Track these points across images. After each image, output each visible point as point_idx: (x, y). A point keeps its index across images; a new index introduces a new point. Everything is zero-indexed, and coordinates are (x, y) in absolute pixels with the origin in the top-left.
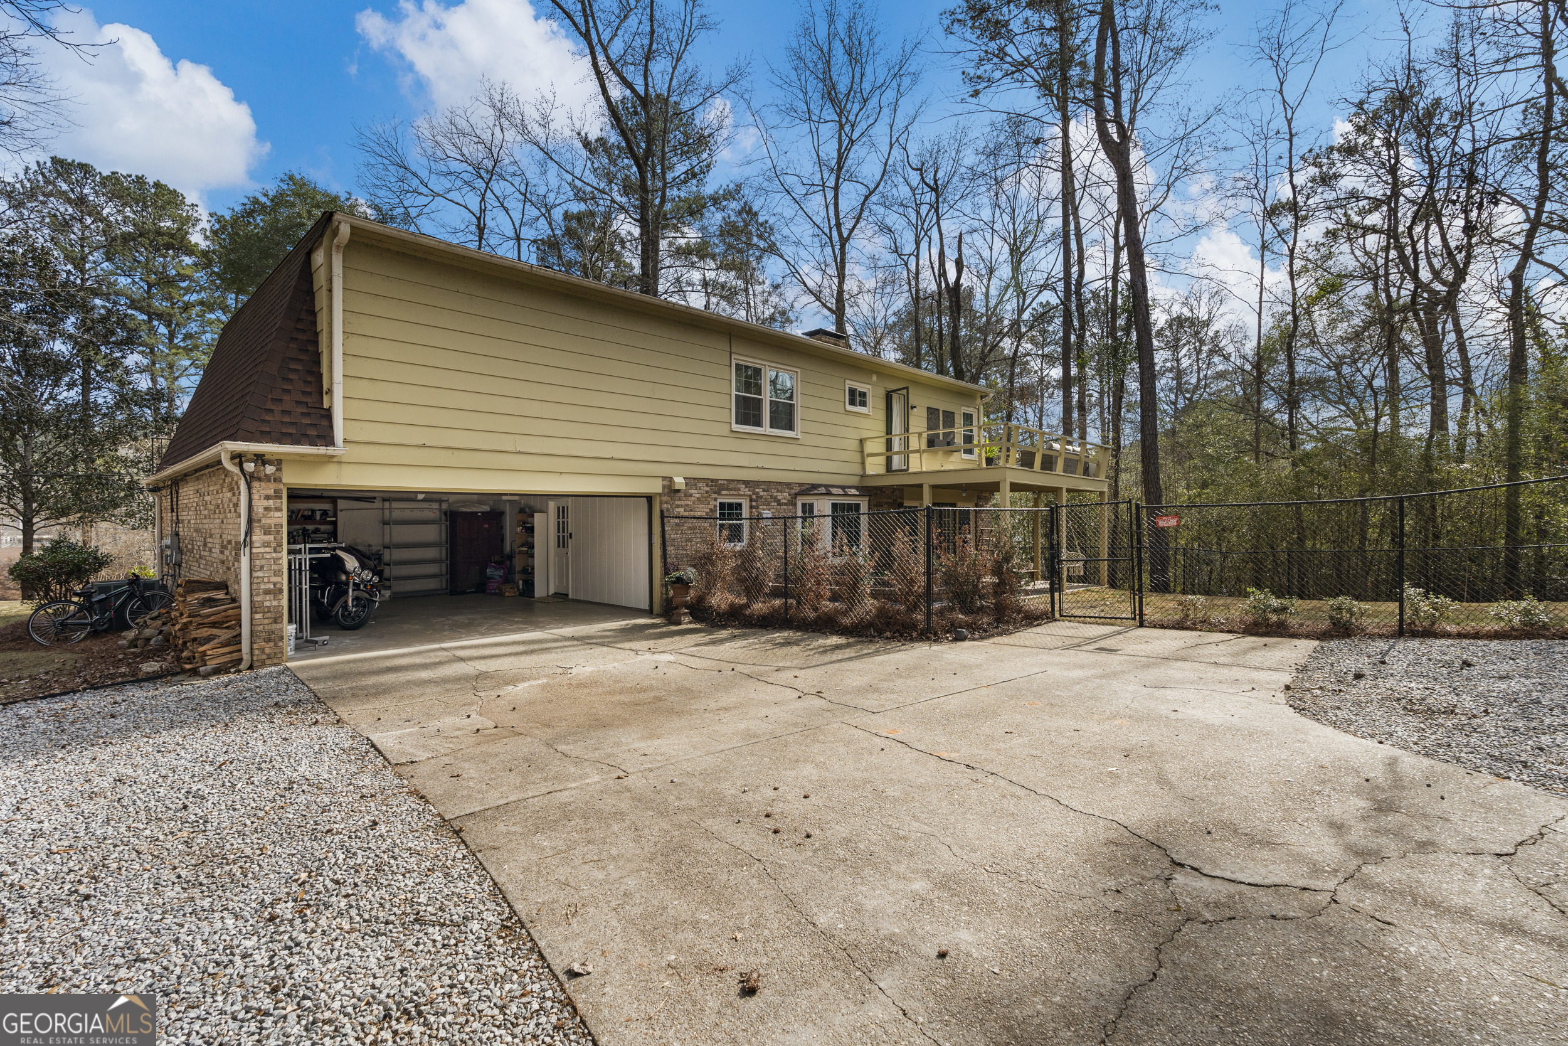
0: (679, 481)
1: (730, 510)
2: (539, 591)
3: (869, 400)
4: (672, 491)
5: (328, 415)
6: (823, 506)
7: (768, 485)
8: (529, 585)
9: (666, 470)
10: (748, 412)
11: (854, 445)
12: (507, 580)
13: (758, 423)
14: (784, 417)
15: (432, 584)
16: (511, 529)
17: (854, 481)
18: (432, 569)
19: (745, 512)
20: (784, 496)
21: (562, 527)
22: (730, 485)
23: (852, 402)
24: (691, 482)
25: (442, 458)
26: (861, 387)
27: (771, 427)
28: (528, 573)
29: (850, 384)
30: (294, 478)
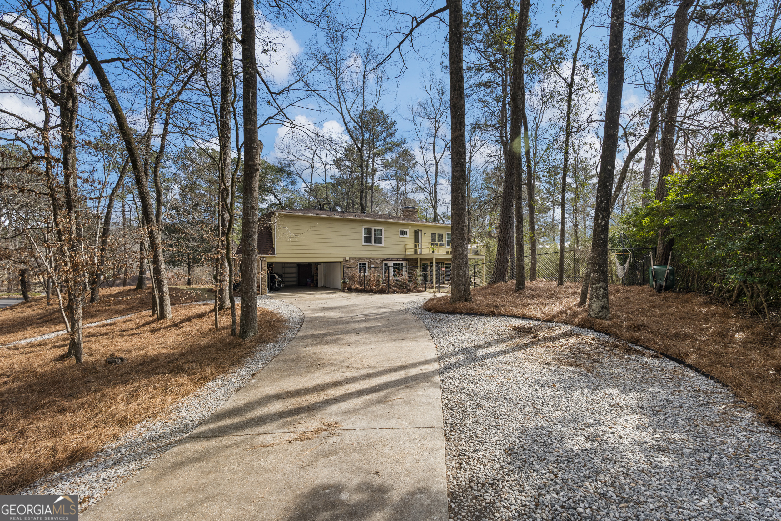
0: (348, 258)
1: (363, 265)
2: (319, 285)
3: (408, 233)
4: (346, 261)
5: (274, 249)
6: (390, 264)
7: (374, 259)
8: (317, 283)
9: (344, 256)
10: (368, 240)
11: (403, 246)
12: (312, 282)
13: (371, 243)
14: (379, 240)
15: (294, 283)
16: (313, 269)
17: (403, 256)
18: (294, 279)
19: (367, 266)
20: (379, 261)
21: (324, 269)
22: (362, 259)
23: (402, 234)
24: (350, 258)
25: (294, 255)
26: (405, 230)
27: (375, 243)
28: (317, 280)
29: (400, 230)
30: (269, 260)
